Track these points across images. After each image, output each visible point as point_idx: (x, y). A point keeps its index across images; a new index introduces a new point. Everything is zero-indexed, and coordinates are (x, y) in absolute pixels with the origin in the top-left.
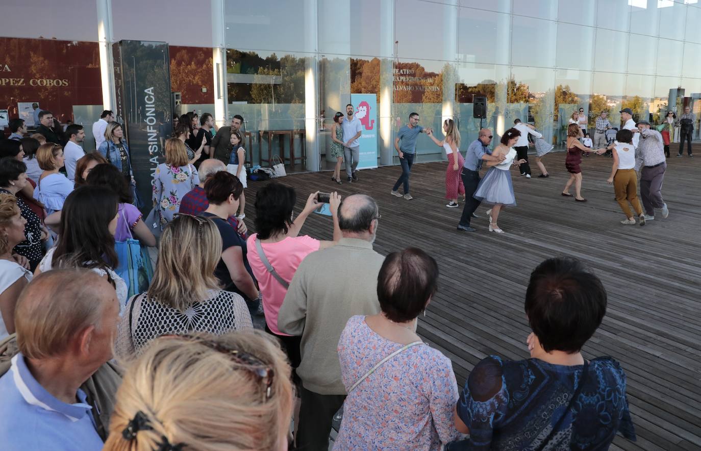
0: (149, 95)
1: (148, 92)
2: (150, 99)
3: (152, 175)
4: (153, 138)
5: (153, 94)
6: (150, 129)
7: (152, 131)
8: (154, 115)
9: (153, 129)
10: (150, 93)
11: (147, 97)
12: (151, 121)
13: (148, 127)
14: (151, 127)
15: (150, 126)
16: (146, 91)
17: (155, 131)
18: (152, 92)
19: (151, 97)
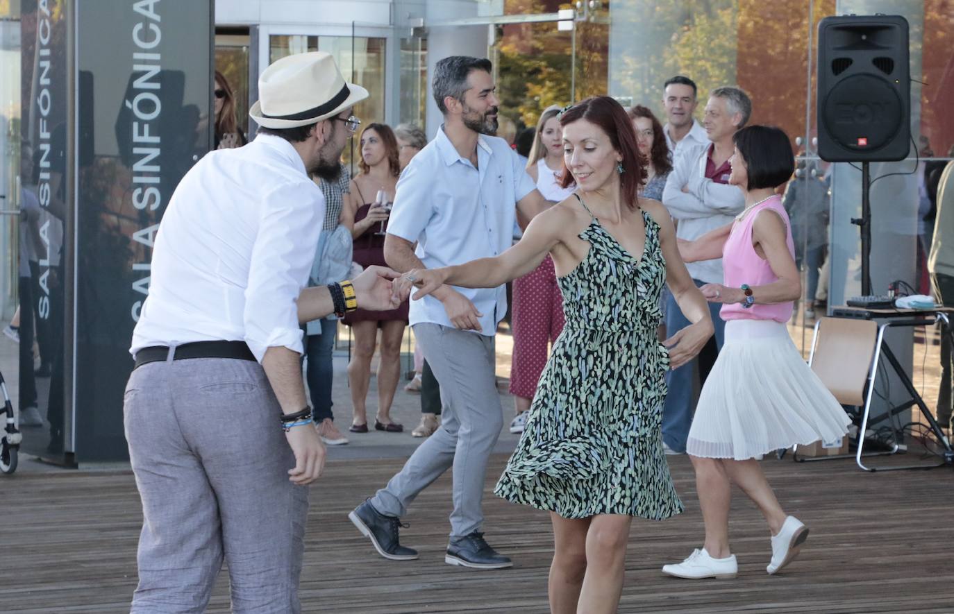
0: (147, 21)
1: (144, 12)
2: (147, 35)
3: (136, 286)
4: (147, 164)
5: (157, 18)
6: (141, 133)
7: (146, 138)
8: (157, 86)
9: (151, 134)
10: (151, 14)
11: (139, 26)
12: (147, 106)
13: (136, 125)
14: (146, 127)
15: (142, 123)
16: (137, 7)
17: (157, 140)
18: (156, 11)
19: (153, 27)
